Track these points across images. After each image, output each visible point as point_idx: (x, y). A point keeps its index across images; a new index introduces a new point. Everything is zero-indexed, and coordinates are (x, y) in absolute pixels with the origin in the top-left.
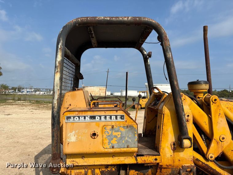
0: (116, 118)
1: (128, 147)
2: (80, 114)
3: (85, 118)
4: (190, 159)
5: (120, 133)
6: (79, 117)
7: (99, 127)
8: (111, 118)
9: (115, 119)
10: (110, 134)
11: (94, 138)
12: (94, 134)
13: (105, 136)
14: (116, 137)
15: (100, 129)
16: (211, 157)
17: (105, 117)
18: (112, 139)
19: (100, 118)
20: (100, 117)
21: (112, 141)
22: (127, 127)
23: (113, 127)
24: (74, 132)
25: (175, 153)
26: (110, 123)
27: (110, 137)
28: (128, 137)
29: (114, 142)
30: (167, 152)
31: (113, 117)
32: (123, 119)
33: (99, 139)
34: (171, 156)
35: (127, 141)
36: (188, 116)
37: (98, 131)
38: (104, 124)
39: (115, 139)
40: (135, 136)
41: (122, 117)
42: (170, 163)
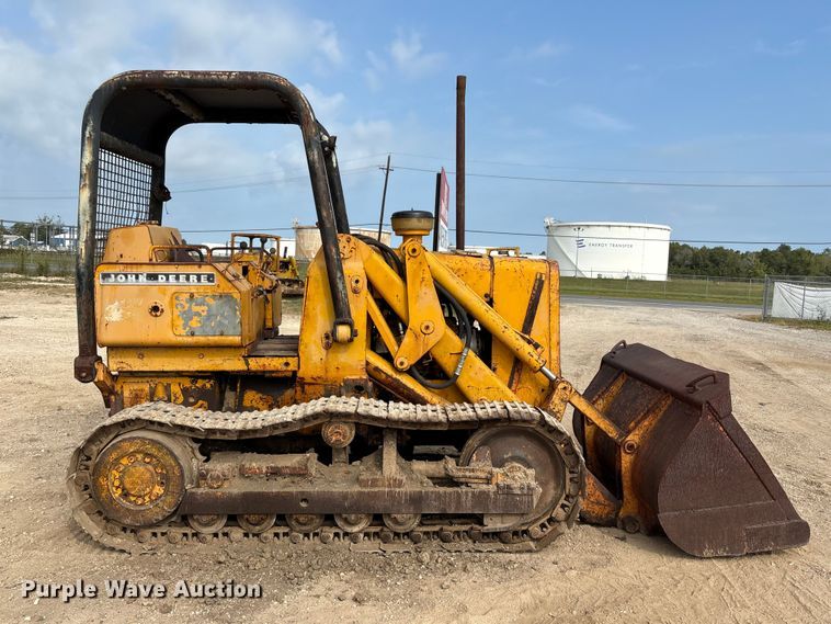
0: (199, 280)
1: (222, 335)
2: (129, 270)
3: (137, 278)
4: (360, 367)
5: (206, 308)
6: (126, 275)
7: (165, 294)
8: (188, 279)
9: (196, 281)
10: (186, 308)
11: (156, 316)
12: (155, 309)
13: (176, 312)
14: (198, 314)
15: (167, 299)
16: (402, 364)
17: (177, 278)
18: (191, 319)
19: (167, 279)
20: (167, 276)
21: (190, 323)
22: (221, 296)
23: (192, 296)
24: (117, 303)
25: (331, 355)
26: (186, 289)
27: (188, 316)
28: (222, 315)
29: (195, 323)
30: (313, 353)
31: (193, 278)
32: (213, 281)
33: (166, 318)
34: (322, 359)
35: (220, 323)
36: (357, 281)
37: (163, 303)
38: (174, 289)
39: (196, 318)
40: (235, 314)
41: (210, 278)
42: (320, 373)
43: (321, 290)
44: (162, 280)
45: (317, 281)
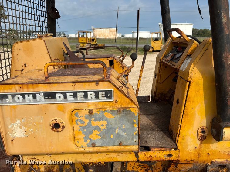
0: (97, 96)
2: (25, 90)
3: (34, 96)
5: (104, 122)
6: (23, 96)
7: (64, 112)
8: (86, 96)
9: (94, 98)
10: (86, 124)
11: (58, 131)
12: (56, 126)
13: (77, 128)
14: (97, 128)
15: (67, 116)
17: (75, 95)
18: (91, 133)
19: (65, 97)
20: (65, 94)
21: (90, 136)
22: (119, 111)
23: (91, 112)
24: (18, 122)
25: (204, 145)
26: (84, 106)
27: (88, 130)
28: (120, 128)
29: (95, 136)
30: (189, 143)
31: (91, 95)
32: (111, 97)
33: (67, 133)
34: (196, 148)
35: (119, 135)
37: (63, 120)
38: (73, 107)
39: (96, 132)
40: (133, 126)
41: (108, 94)
42: (193, 157)
43: (202, 92)
44: (59, 98)
45: (198, 84)
